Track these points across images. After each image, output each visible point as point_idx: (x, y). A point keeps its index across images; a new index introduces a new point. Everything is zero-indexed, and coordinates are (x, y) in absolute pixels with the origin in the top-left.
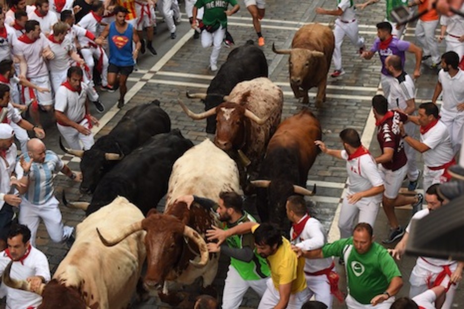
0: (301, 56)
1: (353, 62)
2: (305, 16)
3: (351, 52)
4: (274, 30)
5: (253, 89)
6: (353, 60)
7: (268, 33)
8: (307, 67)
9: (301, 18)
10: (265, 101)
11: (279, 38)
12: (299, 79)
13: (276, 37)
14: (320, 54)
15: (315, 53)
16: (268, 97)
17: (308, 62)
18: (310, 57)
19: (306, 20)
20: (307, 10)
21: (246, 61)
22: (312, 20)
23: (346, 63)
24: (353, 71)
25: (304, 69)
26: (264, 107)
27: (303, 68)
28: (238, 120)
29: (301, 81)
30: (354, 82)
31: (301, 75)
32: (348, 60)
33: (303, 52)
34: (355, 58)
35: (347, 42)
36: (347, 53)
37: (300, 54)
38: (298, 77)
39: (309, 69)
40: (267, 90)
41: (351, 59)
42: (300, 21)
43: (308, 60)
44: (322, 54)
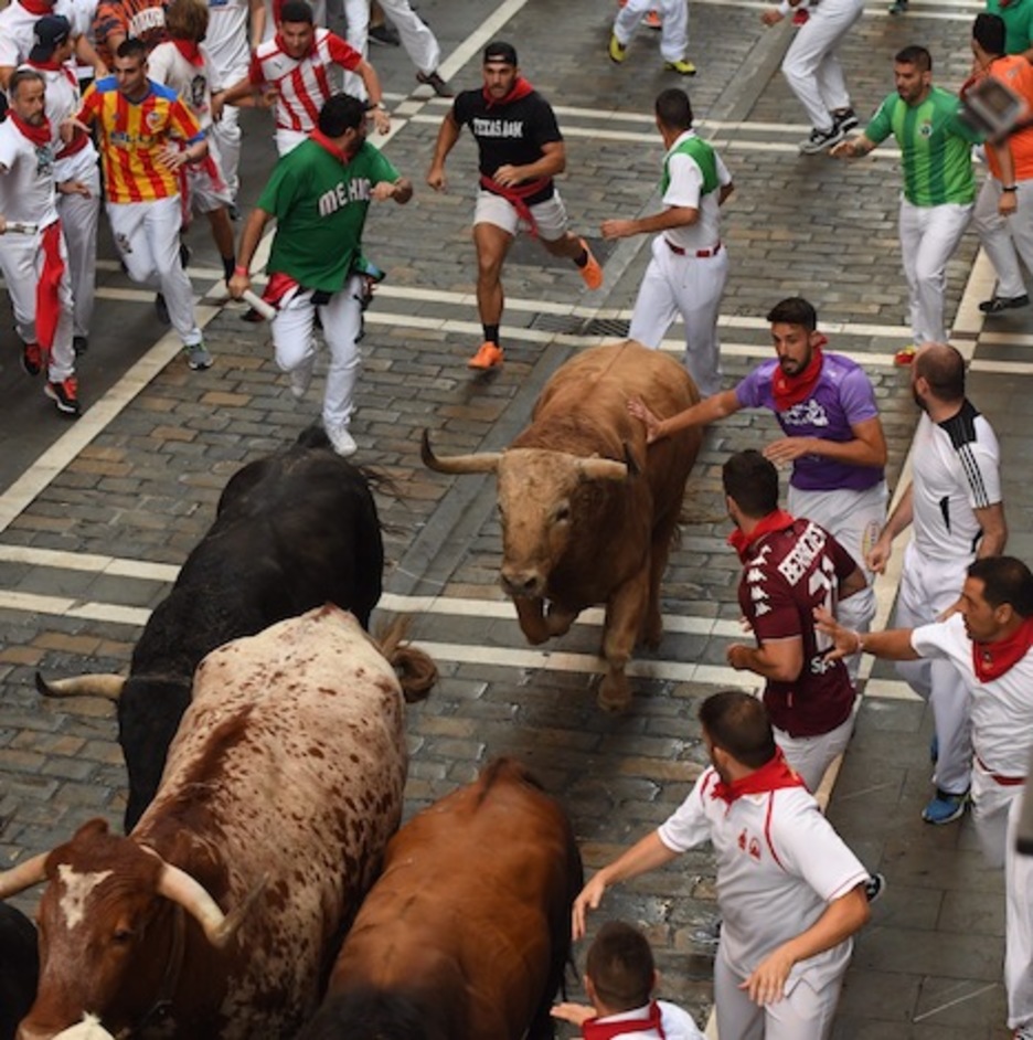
0: (538, 479)
1: (875, 247)
2: (723, 100)
3: (867, 215)
4: (623, 144)
5: (265, 695)
6: (872, 241)
7: (605, 156)
8: (563, 522)
9: (711, 107)
10: (316, 753)
11: (641, 172)
12: (532, 573)
13: (631, 169)
14: (614, 471)
15: (594, 464)
16: (328, 732)
17: (565, 504)
18: (572, 482)
19: (725, 115)
20: (728, 83)
21: (292, 521)
22: (744, 116)
23: (851, 250)
24: (873, 275)
25: (553, 531)
26: (309, 788)
27: (547, 529)
28: (122, 926)
29: (543, 580)
30: (875, 309)
31: (539, 556)
32: (857, 240)
33: (547, 463)
34: (880, 235)
35: (854, 185)
36: (854, 219)
37: (532, 471)
38: (527, 566)
39: (573, 531)
40: (332, 693)
41: (865, 238)
42: (708, 118)
43: (566, 494)
44: (622, 467)
